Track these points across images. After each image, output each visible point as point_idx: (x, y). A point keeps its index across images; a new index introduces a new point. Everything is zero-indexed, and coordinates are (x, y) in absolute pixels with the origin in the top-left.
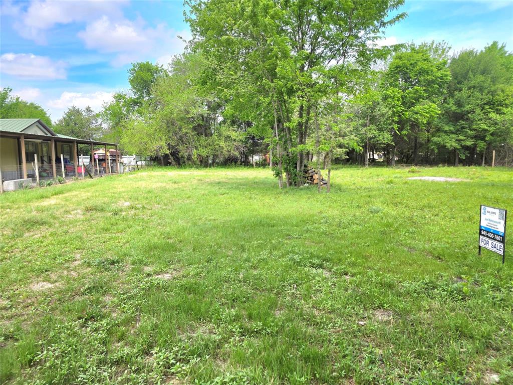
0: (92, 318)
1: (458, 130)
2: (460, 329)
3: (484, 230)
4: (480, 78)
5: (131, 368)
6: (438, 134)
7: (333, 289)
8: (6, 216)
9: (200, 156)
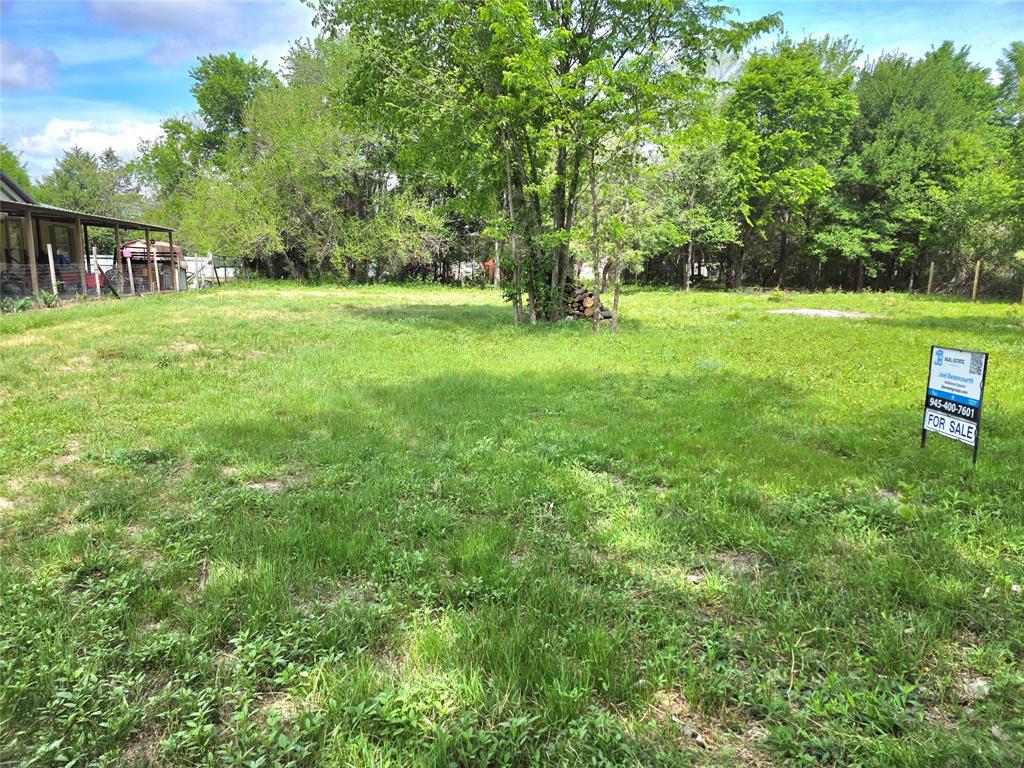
0: (96, 570)
1: (867, 220)
2: (899, 589)
3: (935, 398)
4: (914, 116)
5: (182, 677)
6: (828, 227)
7: (631, 512)
9: (349, 259)
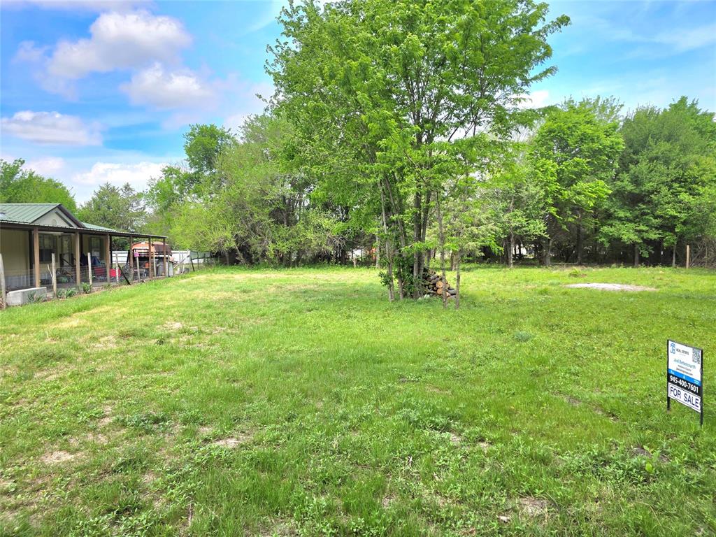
0: (127, 509)
1: (637, 217)
2: (641, 528)
3: (673, 376)
4: (664, 146)
6: (609, 222)
7: (464, 465)
8: (10, 345)
9: (278, 251)
